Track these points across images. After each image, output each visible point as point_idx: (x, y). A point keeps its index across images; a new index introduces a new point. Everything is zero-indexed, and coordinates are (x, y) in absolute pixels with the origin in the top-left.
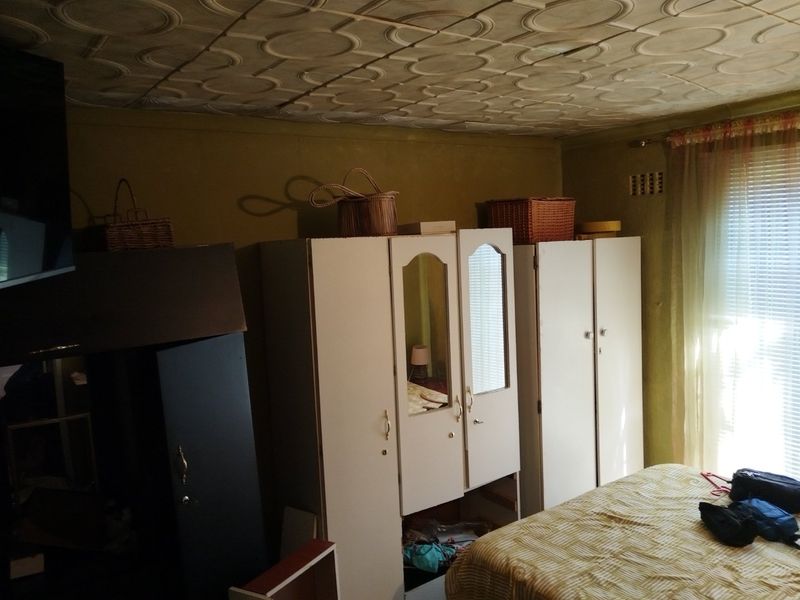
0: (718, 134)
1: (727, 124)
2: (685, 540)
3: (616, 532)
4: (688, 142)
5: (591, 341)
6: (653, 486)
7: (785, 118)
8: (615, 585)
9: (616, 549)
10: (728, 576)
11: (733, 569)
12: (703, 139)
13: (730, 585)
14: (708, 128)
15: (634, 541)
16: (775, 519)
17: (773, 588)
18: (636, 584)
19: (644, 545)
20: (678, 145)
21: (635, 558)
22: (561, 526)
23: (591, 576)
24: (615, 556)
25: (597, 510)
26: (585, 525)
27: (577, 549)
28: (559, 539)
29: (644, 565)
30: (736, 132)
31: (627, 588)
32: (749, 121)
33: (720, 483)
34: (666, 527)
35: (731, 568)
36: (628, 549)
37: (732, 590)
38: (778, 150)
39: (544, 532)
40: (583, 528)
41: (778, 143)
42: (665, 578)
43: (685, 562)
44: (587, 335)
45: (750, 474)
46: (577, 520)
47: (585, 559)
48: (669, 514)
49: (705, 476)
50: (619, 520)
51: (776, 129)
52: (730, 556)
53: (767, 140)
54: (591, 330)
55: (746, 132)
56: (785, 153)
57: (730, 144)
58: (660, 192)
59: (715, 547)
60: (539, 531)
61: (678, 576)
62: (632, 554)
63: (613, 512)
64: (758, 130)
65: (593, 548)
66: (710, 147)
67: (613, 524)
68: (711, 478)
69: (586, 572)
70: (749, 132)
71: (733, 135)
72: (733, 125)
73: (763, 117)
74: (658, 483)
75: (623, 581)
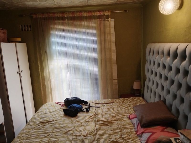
0: (46, 16)
1: (48, 13)
2: (64, 120)
3: (47, 126)
4: (38, 17)
5: (19, 74)
6: (47, 110)
7: (62, 14)
8: (58, 140)
9: (51, 130)
10: (79, 124)
11: (79, 122)
12: (42, 16)
13: (81, 126)
14: (43, 13)
15: (54, 126)
16: (79, 107)
17: (88, 122)
18: (63, 137)
19: (57, 126)
20: (35, 17)
21: (57, 130)
22: (32, 131)
23: (51, 141)
24: (52, 132)
25: (39, 122)
26: (38, 128)
27: (41, 136)
28: (34, 136)
29: (61, 131)
30: (51, 15)
31: (62, 139)
32: (54, 13)
33: (61, 104)
34: (58, 119)
35: (78, 122)
36: (54, 129)
37: (83, 126)
38: (61, 21)
39: (28, 136)
40: (38, 129)
41: (61, 20)
42: (68, 131)
43: (69, 125)
44: (18, 73)
45: (69, 99)
46: (35, 127)
47: (45, 137)
48: (56, 115)
49: (57, 103)
50: (46, 122)
51: (60, 16)
52: (76, 119)
53: (58, 19)
54: (18, 71)
55: (53, 16)
56: (63, 22)
57: (50, 19)
58: (30, 30)
59: (72, 119)
60: (26, 137)
61: (70, 129)
62: (55, 130)
63: (43, 121)
64: (56, 16)
65: (45, 133)
66: (44, 19)
67: (45, 124)
68: (58, 103)
69: (49, 141)
70: (54, 16)
71: (50, 16)
72: (50, 14)
73: (57, 13)
74: (47, 109)
75: (59, 138)
